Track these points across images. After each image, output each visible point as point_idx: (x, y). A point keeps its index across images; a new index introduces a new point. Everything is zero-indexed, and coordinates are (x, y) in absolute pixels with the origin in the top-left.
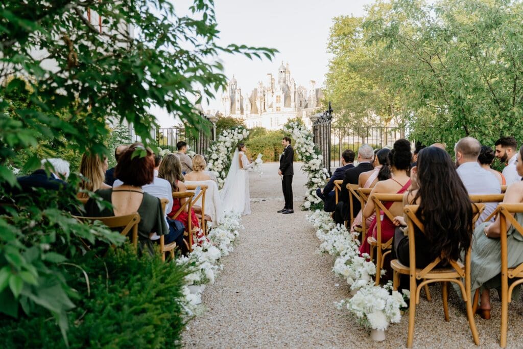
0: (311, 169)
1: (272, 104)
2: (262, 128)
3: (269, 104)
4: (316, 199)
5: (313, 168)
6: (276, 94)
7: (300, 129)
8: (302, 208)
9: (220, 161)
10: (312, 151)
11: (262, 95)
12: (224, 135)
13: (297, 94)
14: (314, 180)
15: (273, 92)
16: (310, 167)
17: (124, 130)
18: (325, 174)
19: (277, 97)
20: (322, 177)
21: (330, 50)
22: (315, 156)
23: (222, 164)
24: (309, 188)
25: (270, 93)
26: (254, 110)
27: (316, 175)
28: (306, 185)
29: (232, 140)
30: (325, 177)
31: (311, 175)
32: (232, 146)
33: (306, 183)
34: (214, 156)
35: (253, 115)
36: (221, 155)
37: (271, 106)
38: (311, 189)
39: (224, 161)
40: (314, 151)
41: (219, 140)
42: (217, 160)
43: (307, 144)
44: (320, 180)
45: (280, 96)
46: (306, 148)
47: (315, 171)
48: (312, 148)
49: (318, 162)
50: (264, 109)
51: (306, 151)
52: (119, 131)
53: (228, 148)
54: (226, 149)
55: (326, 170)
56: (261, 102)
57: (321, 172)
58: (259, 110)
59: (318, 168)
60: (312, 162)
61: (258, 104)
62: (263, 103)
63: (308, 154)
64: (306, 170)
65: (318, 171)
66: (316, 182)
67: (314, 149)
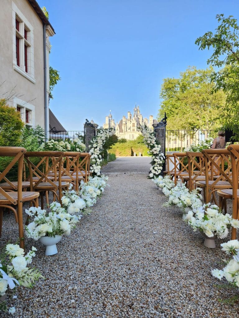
0: (154, 153)
1: (130, 128)
2: (125, 139)
3: (129, 128)
4: (157, 172)
5: (155, 153)
6: (132, 122)
7: (146, 130)
8: (148, 178)
9: (98, 148)
10: (154, 143)
11: (125, 123)
12: (101, 133)
13: (143, 122)
14: (155, 160)
15: (131, 122)
16: (153, 152)
17: (41, 130)
18: (162, 157)
19: (133, 124)
20: (160, 159)
21: (162, 97)
22: (156, 146)
23: (99, 150)
24: (152, 165)
25: (129, 122)
26: (121, 131)
27: (157, 157)
28: (151, 163)
29: (106, 136)
30: (162, 158)
31: (154, 157)
32: (106, 140)
33: (151, 162)
34: (95, 145)
35: (120, 133)
36: (99, 145)
37: (130, 129)
38: (153, 166)
39: (101, 148)
40: (156, 143)
41: (98, 136)
42: (96, 147)
43: (151, 138)
44: (159, 160)
45: (134, 124)
46: (150, 141)
47: (156, 155)
48: (154, 141)
49: (158, 149)
50: (126, 130)
51: (151, 143)
52: (38, 131)
53: (103, 141)
54: (102, 141)
55: (163, 154)
56: (125, 126)
57: (160, 155)
58: (124, 131)
59: (158, 153)
60: (154, 149)
61: (123, 127)
62: (125, 127)
63: (152, 144)
64: (150, 154)
65: (158, 154)
66: (157, 161)
67: (155, 141)
